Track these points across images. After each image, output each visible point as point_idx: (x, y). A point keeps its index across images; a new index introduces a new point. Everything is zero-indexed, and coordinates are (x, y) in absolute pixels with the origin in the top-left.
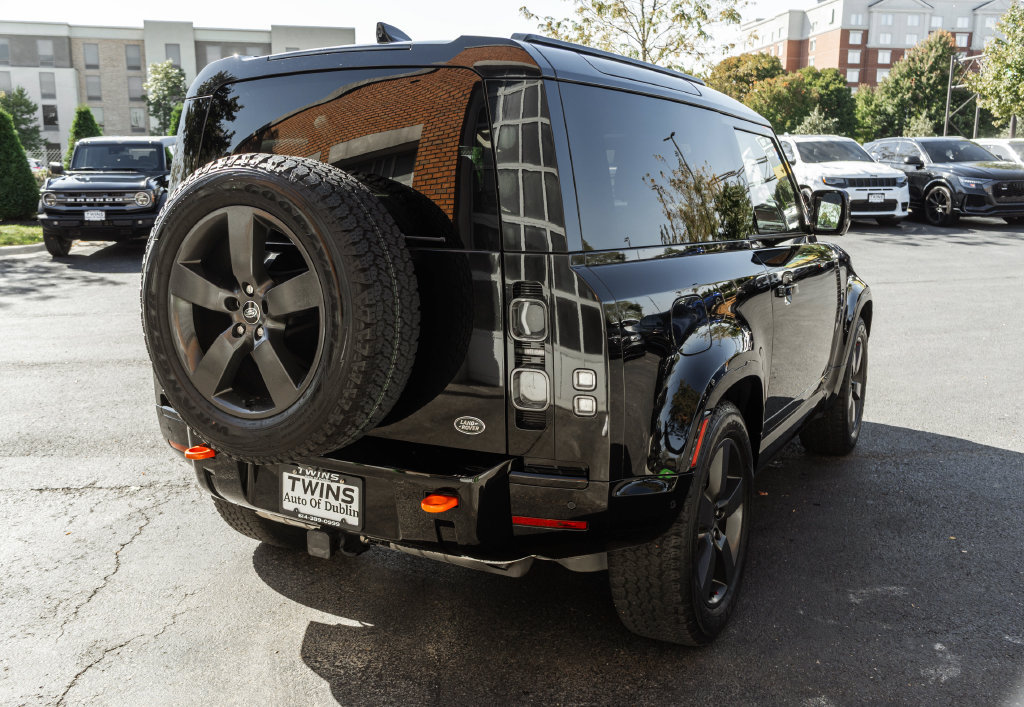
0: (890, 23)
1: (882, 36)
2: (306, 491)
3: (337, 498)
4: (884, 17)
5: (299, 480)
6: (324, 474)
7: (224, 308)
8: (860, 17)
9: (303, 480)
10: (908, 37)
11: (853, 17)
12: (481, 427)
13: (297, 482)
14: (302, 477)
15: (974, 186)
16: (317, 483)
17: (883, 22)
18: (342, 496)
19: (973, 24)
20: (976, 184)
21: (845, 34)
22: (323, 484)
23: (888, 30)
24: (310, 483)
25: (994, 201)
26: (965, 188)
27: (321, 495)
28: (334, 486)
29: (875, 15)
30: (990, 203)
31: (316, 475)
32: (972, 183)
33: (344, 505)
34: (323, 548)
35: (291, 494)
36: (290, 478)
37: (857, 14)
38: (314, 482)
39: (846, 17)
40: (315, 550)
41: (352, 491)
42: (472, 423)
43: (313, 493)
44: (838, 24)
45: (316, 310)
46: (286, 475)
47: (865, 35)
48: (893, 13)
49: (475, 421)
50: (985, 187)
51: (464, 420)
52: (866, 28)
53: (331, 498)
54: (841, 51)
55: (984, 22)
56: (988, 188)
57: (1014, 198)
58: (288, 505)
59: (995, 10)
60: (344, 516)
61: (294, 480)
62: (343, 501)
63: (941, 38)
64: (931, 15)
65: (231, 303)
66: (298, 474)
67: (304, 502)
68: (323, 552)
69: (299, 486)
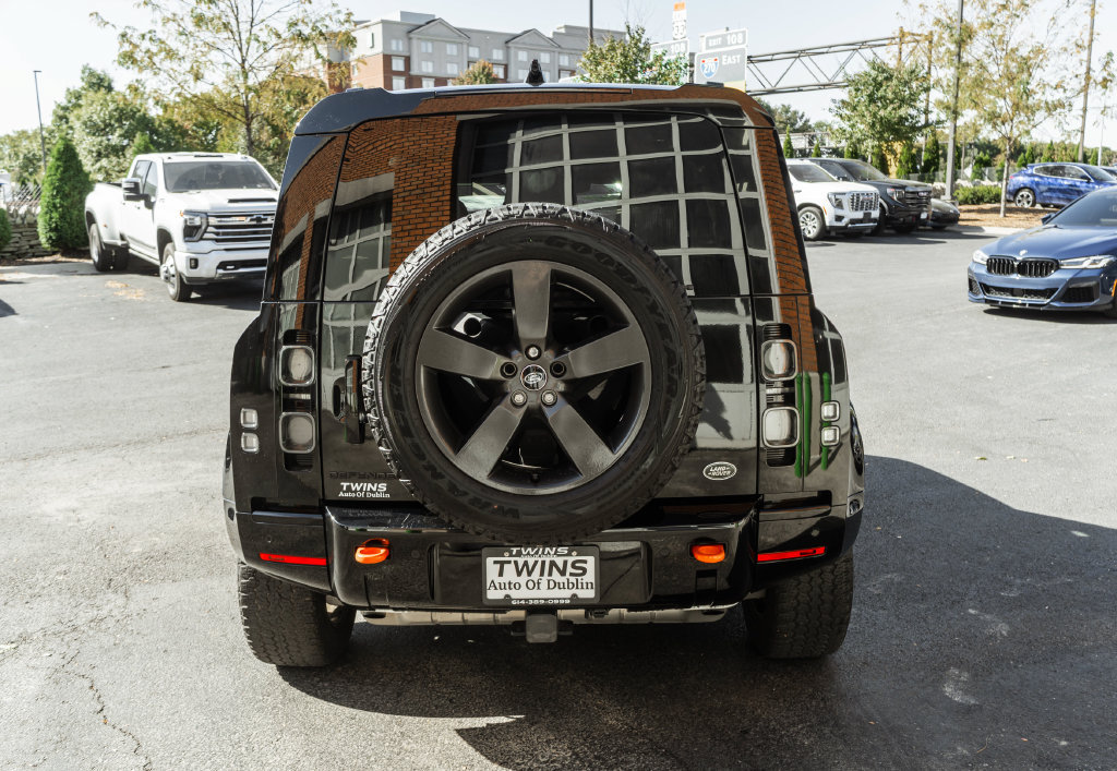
0: (430, 50)
1: (424, 64)
2: (519, 573)
3: (563, 573)
4: (423, 44)
5: (509, 562)
6: (547, 549)
7: (499, 376)
8: (401, 43)
9: (516, 563)
10: (449, 66)
11: (394, 43)
12: (732, 471)
13: (506, 566)
14: (512, 559)
16: (536, 562)
17: (424, 50)
18: (570, 569)
19: (507, 56)
21: (387, 59)
22: (543, 563)
23: (429, 57)
24: (526, 563)
27: (542, 574)
28: (560, 561)
29: (415, 42)
31: (537, 553)
33: (573, 579)
34: (546, 632)
35: (498, 580)
36: (495, 562)
37: (397, 39)
38: (531, 561)
39: (386, 42)
40: (536, 636)
41: (585, 562)
42: (724, 468)
43: (529, 574)
44: (379, 48)
45: (638, 368)
46: (490, 561)
47: (408, 60)
48: (432, 41)
49: (726, 466)
51: (714, 467)
52: (407, 54)
53: (556, 575)
54: (385, 77)
55: (516, 56)
58: (493, 594)
59: (524, 43)
60: (574, 591)
61: (502, 564)
62: (571, 574)
63: (484, 69)
64: (469, 45)
65: (509, 370)
66: (511, 555)
67: (517, 586)
68: (548, 636)
69: (510, 569)
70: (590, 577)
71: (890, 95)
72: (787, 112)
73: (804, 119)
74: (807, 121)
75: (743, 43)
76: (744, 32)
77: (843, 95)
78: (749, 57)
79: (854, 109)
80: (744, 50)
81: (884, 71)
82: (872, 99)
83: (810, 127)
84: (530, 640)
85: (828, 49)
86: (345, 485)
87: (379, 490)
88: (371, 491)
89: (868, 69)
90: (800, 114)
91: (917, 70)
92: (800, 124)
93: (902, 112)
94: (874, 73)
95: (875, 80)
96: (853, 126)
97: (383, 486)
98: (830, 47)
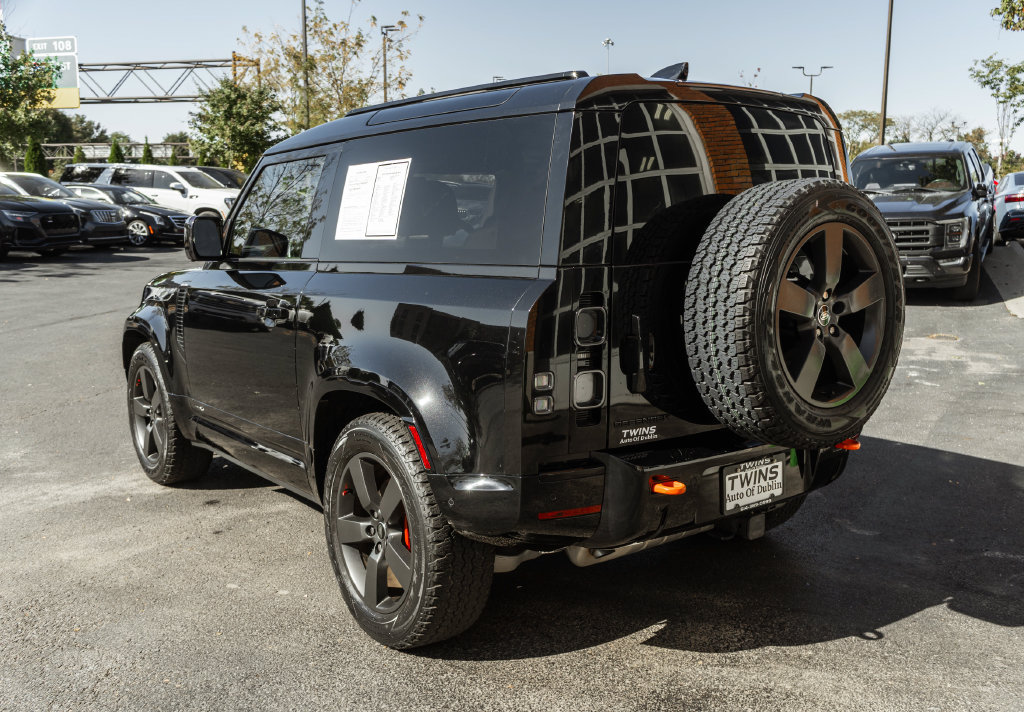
2: (743, 485)
3: (765, 479)
5: (738, 477)
6: (761, 461)
13: (736, 480)
14: (740, 474)
15: (21, 220)
16: (752, 473)
18: (769, 475)
20: (24, 218)
22: (756, 473)
24: (746, 476)
25: (43, 232)
26: (12, 221)
27: (755, 482)
28: (764, 470)
30: (42, 236)
31: (753, 466)
32: (19, 217)
33: (771, 482)
34: (759, 529)
35: (731, 493)
36: (730, 479)
38: (749, 474)
40: (754, 534)
41: (779, 466)
43: (748, 483)
46: (727, 478)
50: (32, 220)
53: (762, 482)
56: (36, 222)
57: (59, 230)
58: (729, 506)
60: (772, 491)
61: (734, 479)
62: (770, 479)
66: (739, 471)
67: (741, 496)
68: (759, 532)
69: (737, 482)
70: (779, 479)
71: (244, 112)
72: (82, 121)
73: (100, 129)
74: (103, 132)
75: (73, 50)
76: (72, 40)
77: (196, 108)
78: (80, 65)
79: (213, 122)
80: (73, 57)
81: (236, 90)
82: (228, 115)
83: (106, 137)
84: (751, 538)
85: (162, 66)
86: (625, 432)
87: (650, 432)
88: (645, 435)
89: (218, 86)
90: (96, 125)
91: (266, 92)
92: (96, 134)
93: (257, 127)
94: (227, 91)
95: (228, 97)
96: (212, 139)
97: (653, 429)
98: (165, 63)
